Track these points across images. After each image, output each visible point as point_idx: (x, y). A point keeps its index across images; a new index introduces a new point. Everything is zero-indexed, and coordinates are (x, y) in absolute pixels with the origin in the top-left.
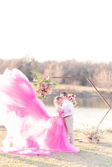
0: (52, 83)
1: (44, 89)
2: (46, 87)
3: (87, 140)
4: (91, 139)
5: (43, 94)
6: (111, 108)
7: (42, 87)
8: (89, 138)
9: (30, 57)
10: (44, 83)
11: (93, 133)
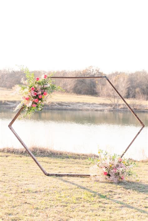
0: (49, 85)
1: (37, 95)
2: (40, 93)
3: (102, 178)
4: (109, 175)
5: (36, 103)
6: (144, 126)
7: (33, 92)
8: (105, 173)
9: (94, 68)
10: (36, 86)
11: (113, 166)
